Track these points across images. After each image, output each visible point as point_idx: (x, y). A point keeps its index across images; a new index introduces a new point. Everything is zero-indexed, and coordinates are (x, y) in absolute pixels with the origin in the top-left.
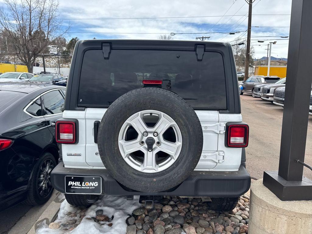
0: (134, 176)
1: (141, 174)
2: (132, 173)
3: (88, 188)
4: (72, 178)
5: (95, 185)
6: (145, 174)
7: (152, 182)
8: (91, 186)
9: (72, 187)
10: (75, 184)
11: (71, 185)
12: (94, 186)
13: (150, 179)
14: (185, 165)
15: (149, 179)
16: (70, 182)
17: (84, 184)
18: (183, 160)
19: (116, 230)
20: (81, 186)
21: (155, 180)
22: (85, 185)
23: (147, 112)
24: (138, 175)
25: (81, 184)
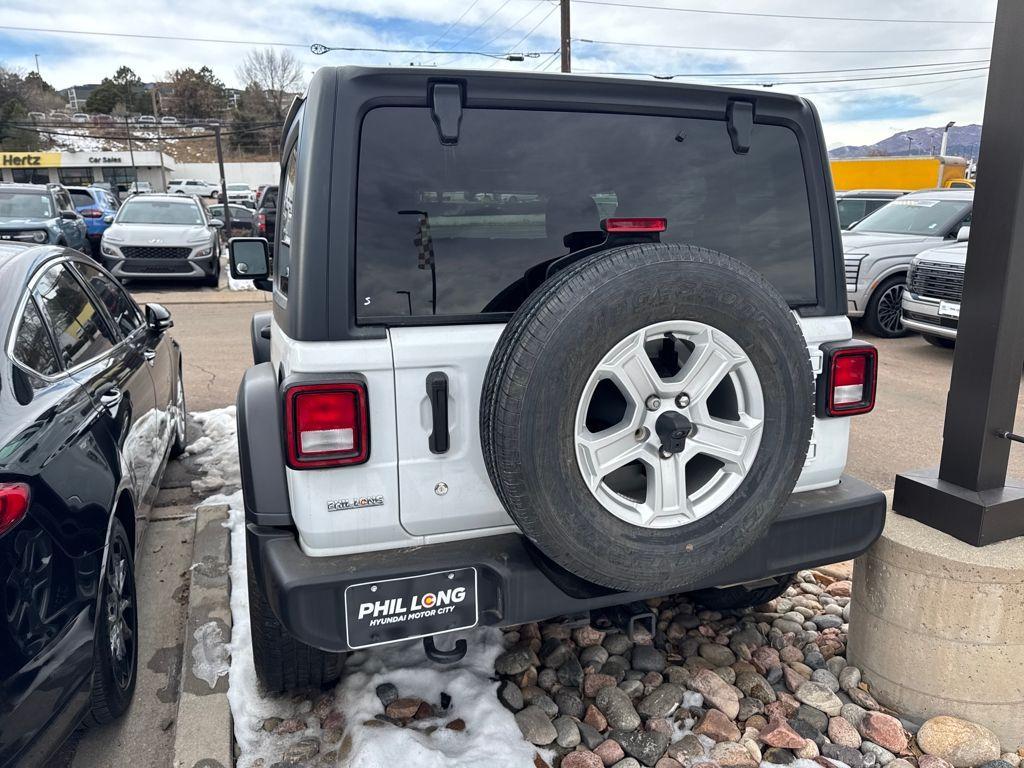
0: (629, 544)
1: (645, 534)
2: (622, 535)
3: (433, 612)
4: (374, 589)
5: (455, 600)
6: (658, 534)
7: (682, 554)
8: (443, 605)
9: (372, 623)
10: (385, 609)
11: (370, 617)
12: (452, 603)
13: (675, 546)
14: (776, 486)
15: (674, 548)
16: (363, 606)
17: (419, 603)
18: (770, 472)
20: (409, 612)
21: (690, 547)
22: (419, 607)
23: (656, 331)
24: (639, 539)
25: (406, 604)
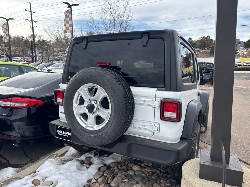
0: (80, 130)
1: (85, 130)
2: (80, 128)
3: (66, 136)
4: (58, 128)
6: (87, 131)
7: (90, 137)
9: (58, 134)
10: (60, 132)
11: (58, 132)
12: (69, 135)
13: (89, 134)
14: (111, 127)
15: (89, 135)
16: (57, 130)
17: (64, 133)
19: (88, 172)
21: (92, 136)
22: (64, 134)
24: (83, 130)
25: (62, 132)
